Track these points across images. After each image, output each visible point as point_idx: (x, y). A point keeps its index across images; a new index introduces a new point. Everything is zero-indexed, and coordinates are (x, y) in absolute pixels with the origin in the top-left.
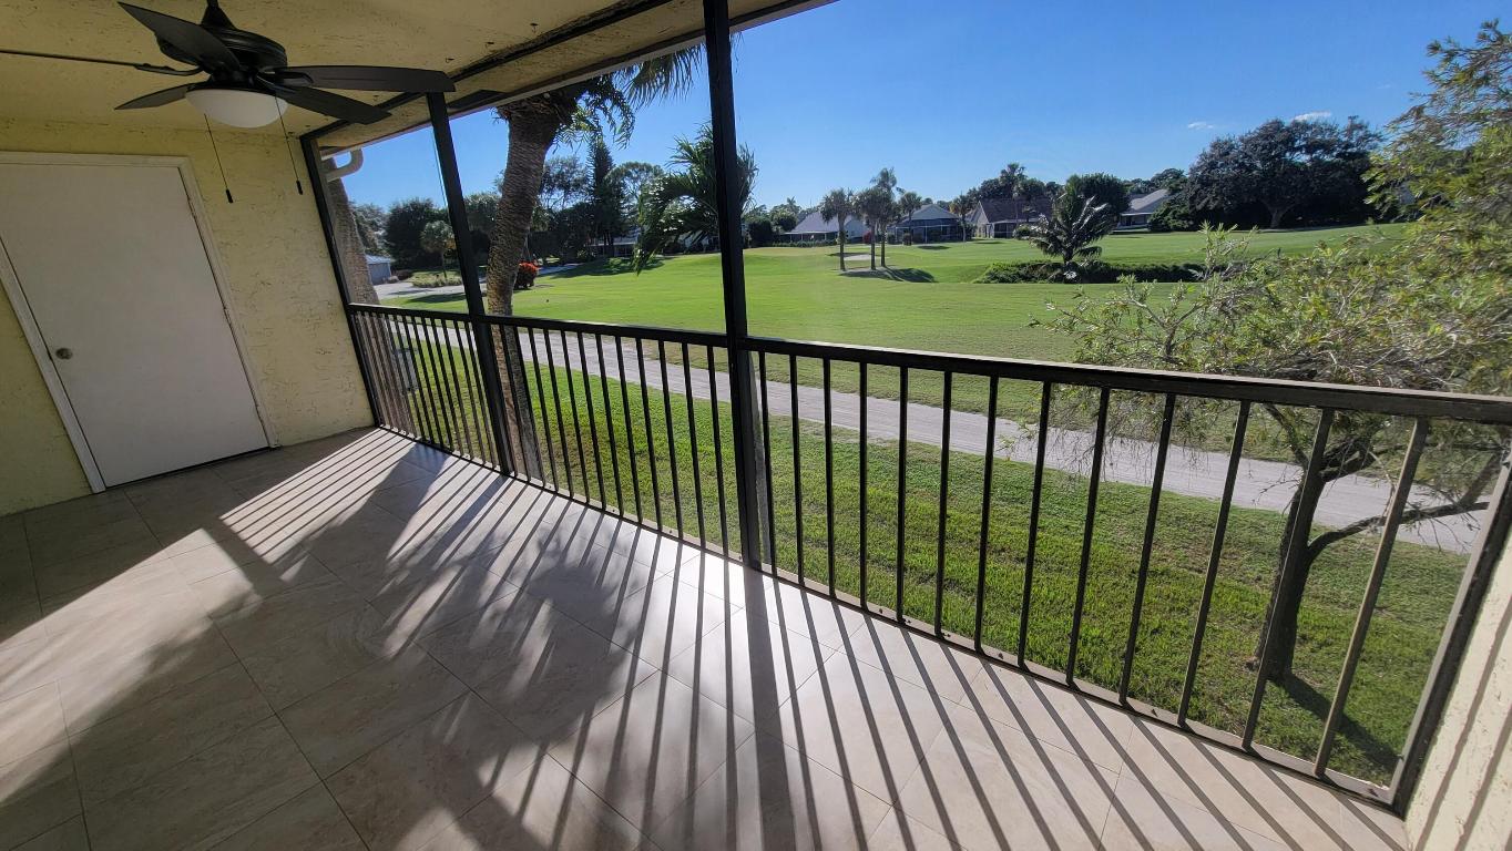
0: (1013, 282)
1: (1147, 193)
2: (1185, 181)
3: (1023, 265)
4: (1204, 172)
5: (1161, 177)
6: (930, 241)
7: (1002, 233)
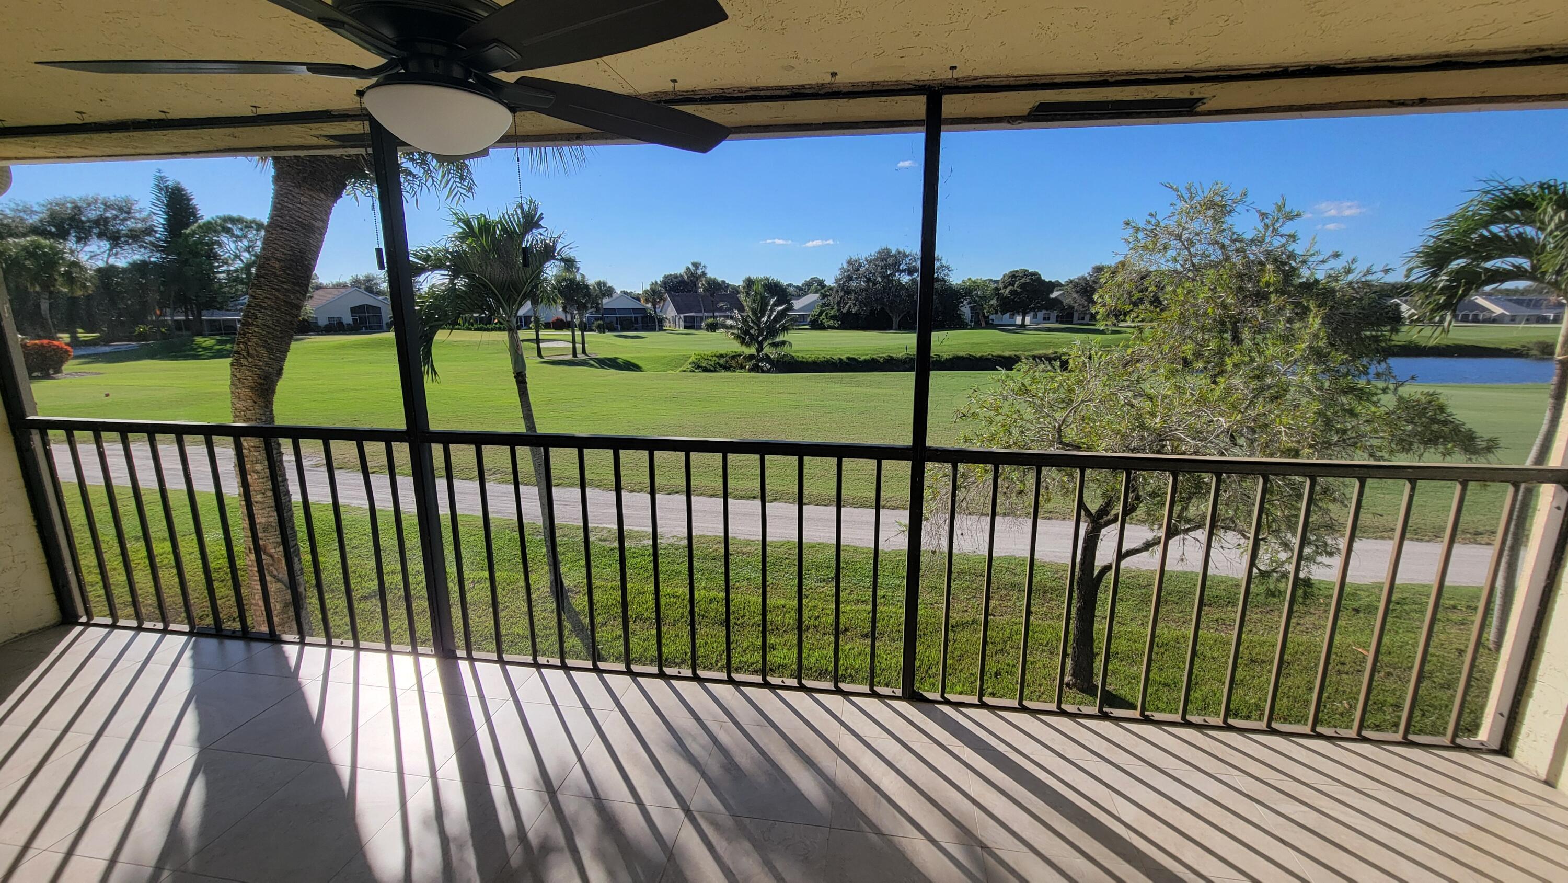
0: (715, 371)
1: (801, 296)
2: (831, 289)
3: (722, 356)
4: (844, 283)
5: (808, 285)
6: (623, 330)
7: (691, 324)
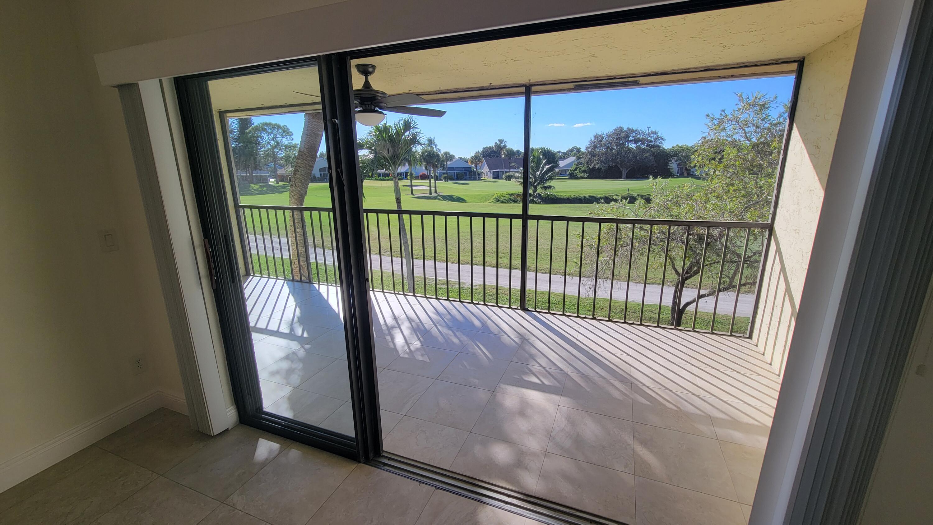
0: (508, 203)
1: (565, 159)
2: (583, 153)
4: (592, 150)
5: (571, 151)
6: (458, 179)
7: (497, 176)
